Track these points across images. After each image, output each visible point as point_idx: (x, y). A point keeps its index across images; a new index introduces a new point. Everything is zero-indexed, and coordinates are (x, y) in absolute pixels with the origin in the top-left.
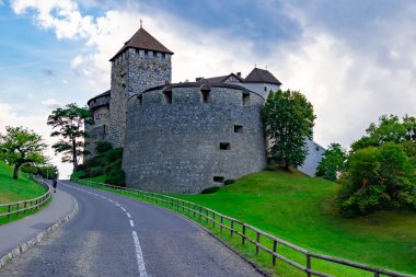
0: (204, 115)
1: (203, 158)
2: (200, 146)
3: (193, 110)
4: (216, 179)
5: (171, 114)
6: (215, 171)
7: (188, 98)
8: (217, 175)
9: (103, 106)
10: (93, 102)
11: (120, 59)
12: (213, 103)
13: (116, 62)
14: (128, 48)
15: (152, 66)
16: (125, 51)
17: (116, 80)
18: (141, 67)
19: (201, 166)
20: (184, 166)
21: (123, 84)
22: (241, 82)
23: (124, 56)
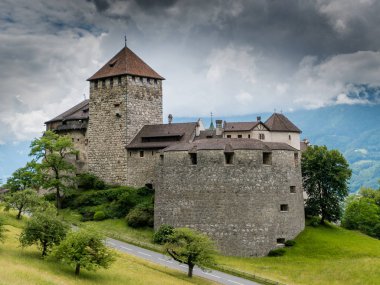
0: (266, 178)
1: (268, 221)
2: (264, 209)
3: (257, 173)
4: (279, 241)
5: (233, 176)
6: (278, 233)
7: (251, 161)
8: (279, 237)
9: (78, 130)
10: (61, 123)
11: (108, 83)
12: (274, 166)
13: (100, 84)
14: (125, 75)
15: (146, 94)
16: (119, 77)
17: (100, 105)
18: (137, 96)
19: (266, 229)
20: (250, 229)
21: (118, 115)
22: (268, 130)
23: (116, 82)
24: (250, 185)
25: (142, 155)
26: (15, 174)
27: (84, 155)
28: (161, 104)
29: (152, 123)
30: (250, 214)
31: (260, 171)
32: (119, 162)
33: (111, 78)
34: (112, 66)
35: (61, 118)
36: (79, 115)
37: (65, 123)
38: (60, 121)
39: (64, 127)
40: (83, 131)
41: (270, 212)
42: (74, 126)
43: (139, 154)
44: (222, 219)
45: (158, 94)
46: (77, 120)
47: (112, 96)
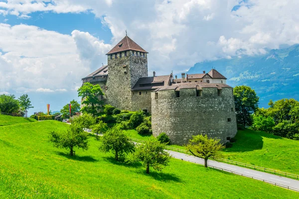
0: (220, 103)
1: (222, 128)
2: (220, 121)
4: (228, 139)
5: (202, 103)
6: (227, 134)
7: (212, 94)
8: (228, 136)
9: (102, 82)
10: (92, 79)
11: (118, 55)
12: (223, 97)
13: (114, 57)
14: (129, 50)
15: (139, 61)
16: (125, 52)
17: (114, 67)
18: (135, 62)
19: (221, 133)
20: (212, 132)
21: (125, 72)
22: (211, 78)
23: (123, 55)
24: (212, 108)
25: (140, 94)
26: (64, 107)
27: (106, 95)
28: (147, 66)
29: (143, 76)
30: (212, 124)
31: (216, 100)
32: (127, 98)
33: (121, 53)
34: (120, 46)
35: (92, 76)
36: (102, 73)
37: (94, 78)
38: (92, 77)
39: (94, 81)
40: (105, 82)
41: (223, 122)
42: (100, 80)
43: (139, 94)
44: (197, 128)
45: (145, 61)
46: (101, 76)
47: (122, 62)
